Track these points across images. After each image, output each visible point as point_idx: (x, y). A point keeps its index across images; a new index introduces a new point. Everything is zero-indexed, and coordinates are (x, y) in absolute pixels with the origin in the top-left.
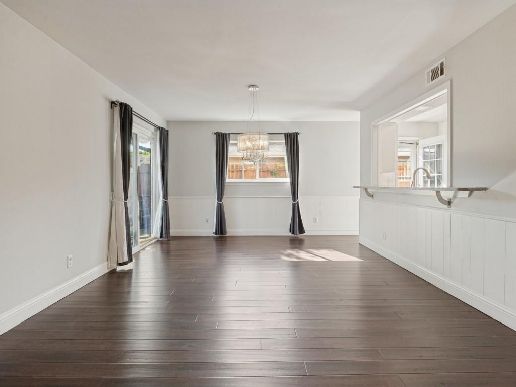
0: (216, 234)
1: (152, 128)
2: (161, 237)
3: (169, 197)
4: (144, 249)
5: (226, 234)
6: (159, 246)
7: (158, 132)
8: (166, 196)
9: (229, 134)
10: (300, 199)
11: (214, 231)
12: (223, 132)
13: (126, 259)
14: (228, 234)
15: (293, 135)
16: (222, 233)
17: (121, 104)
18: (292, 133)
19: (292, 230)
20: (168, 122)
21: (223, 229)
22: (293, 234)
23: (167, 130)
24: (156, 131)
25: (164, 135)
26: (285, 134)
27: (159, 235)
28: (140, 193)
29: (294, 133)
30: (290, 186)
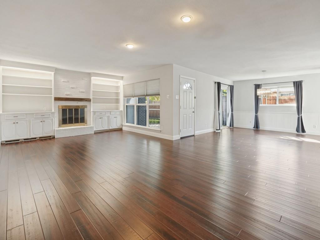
0: (254, 128)
1: (227, 86)
2: (230, 126)
3: (234, 111)
4: (224, 129)
5: (259, 128)
6: (229, 129)
7: (230, 87)
8: (232, 111)
9: (261, 84)
10: (303, 115)
11: (253, 126)
12: (258, 84)
13: (219, 129)
14: (260, 129)
15: (298, 82)
16: (257, 128)
17: (218, 83)
18: (298, 81)
19: (298, 130)
20: (234, 82)
21: (258, 126)
22: (298, 132)
23: (233, 86)
24: (229, 87)
25: (232, 88)
26: (293, 82)
27: (229, 125)
28: (223, 110)
29: (299, 81)
30: (296, 108)
